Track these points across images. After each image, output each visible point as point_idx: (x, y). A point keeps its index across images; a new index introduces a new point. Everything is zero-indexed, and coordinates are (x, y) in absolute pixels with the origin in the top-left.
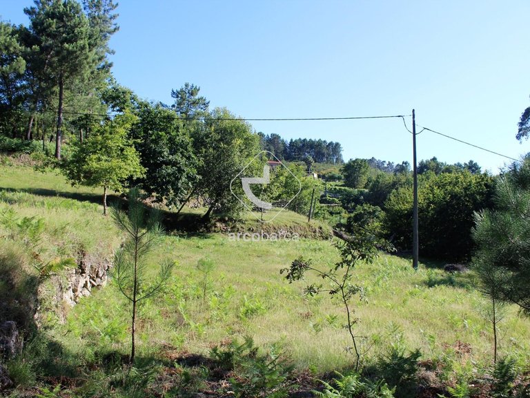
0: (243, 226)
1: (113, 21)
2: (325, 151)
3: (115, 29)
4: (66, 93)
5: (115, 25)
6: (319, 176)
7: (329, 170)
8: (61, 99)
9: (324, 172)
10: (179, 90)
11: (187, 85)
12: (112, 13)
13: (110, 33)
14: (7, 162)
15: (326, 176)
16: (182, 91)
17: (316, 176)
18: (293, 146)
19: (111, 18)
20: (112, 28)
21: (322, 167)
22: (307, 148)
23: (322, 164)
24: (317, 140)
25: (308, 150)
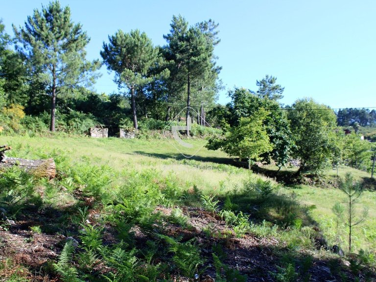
0: (324, 180)
1: (216, 36)
2: (368, 117)
3: (218, 42)
4: (192, 90)
5: (217, 38)
6: (365, 138)
7: (373, 133)
8: (189, 93)
9: (369, 134)
10: (261, 80)
11: (267, 77)
12: (215, 30)
13: (214, 44)
14: (157, 137)
15: (372, 138)
16: (263, 80)
17: (362, 138)
18: (341, 114)
19: (215, 34)
20: (216, 41)
21: (366, 131)
22: (353, 115)
23: (366, 127)
24: (361, 109)
25: (354, 117)
